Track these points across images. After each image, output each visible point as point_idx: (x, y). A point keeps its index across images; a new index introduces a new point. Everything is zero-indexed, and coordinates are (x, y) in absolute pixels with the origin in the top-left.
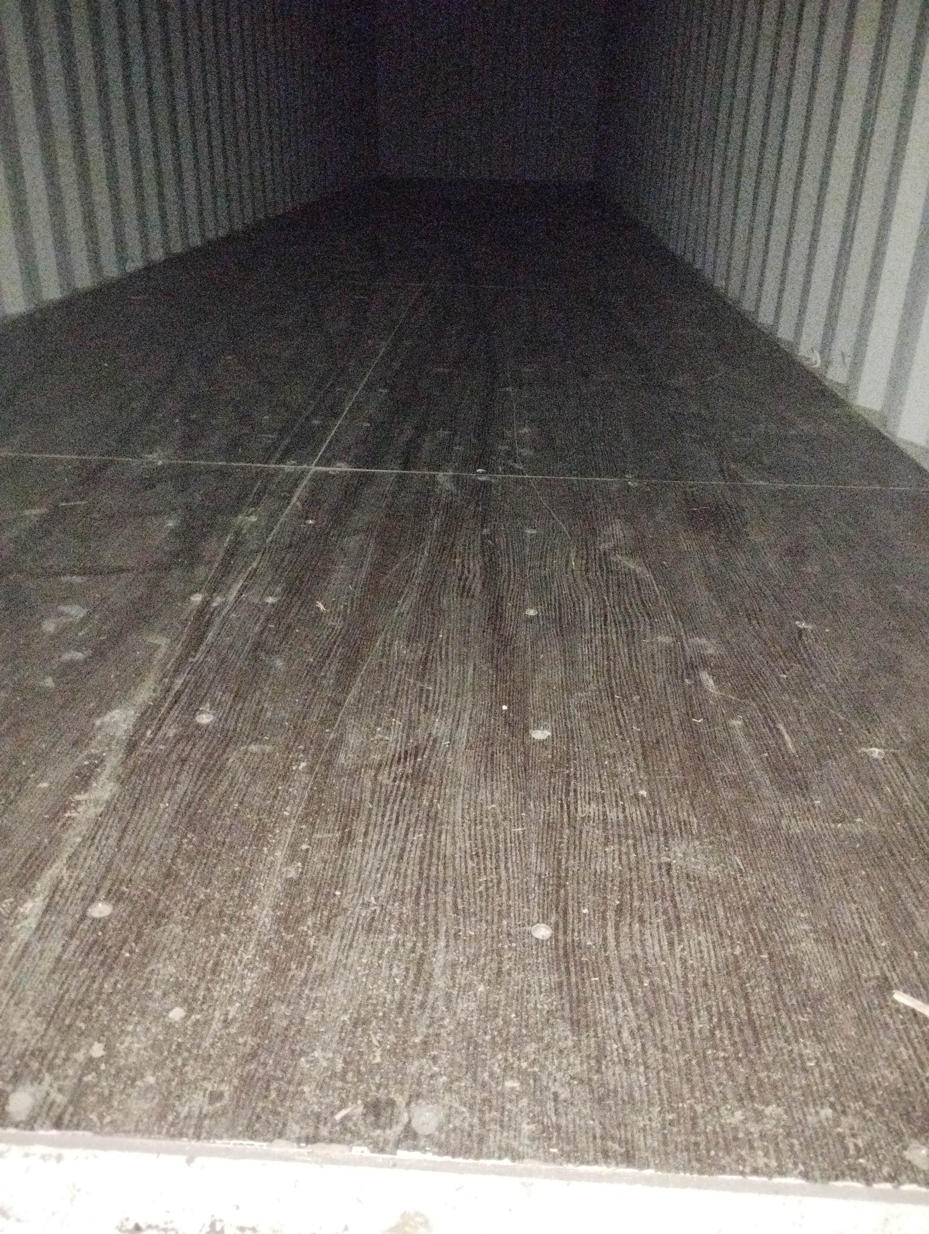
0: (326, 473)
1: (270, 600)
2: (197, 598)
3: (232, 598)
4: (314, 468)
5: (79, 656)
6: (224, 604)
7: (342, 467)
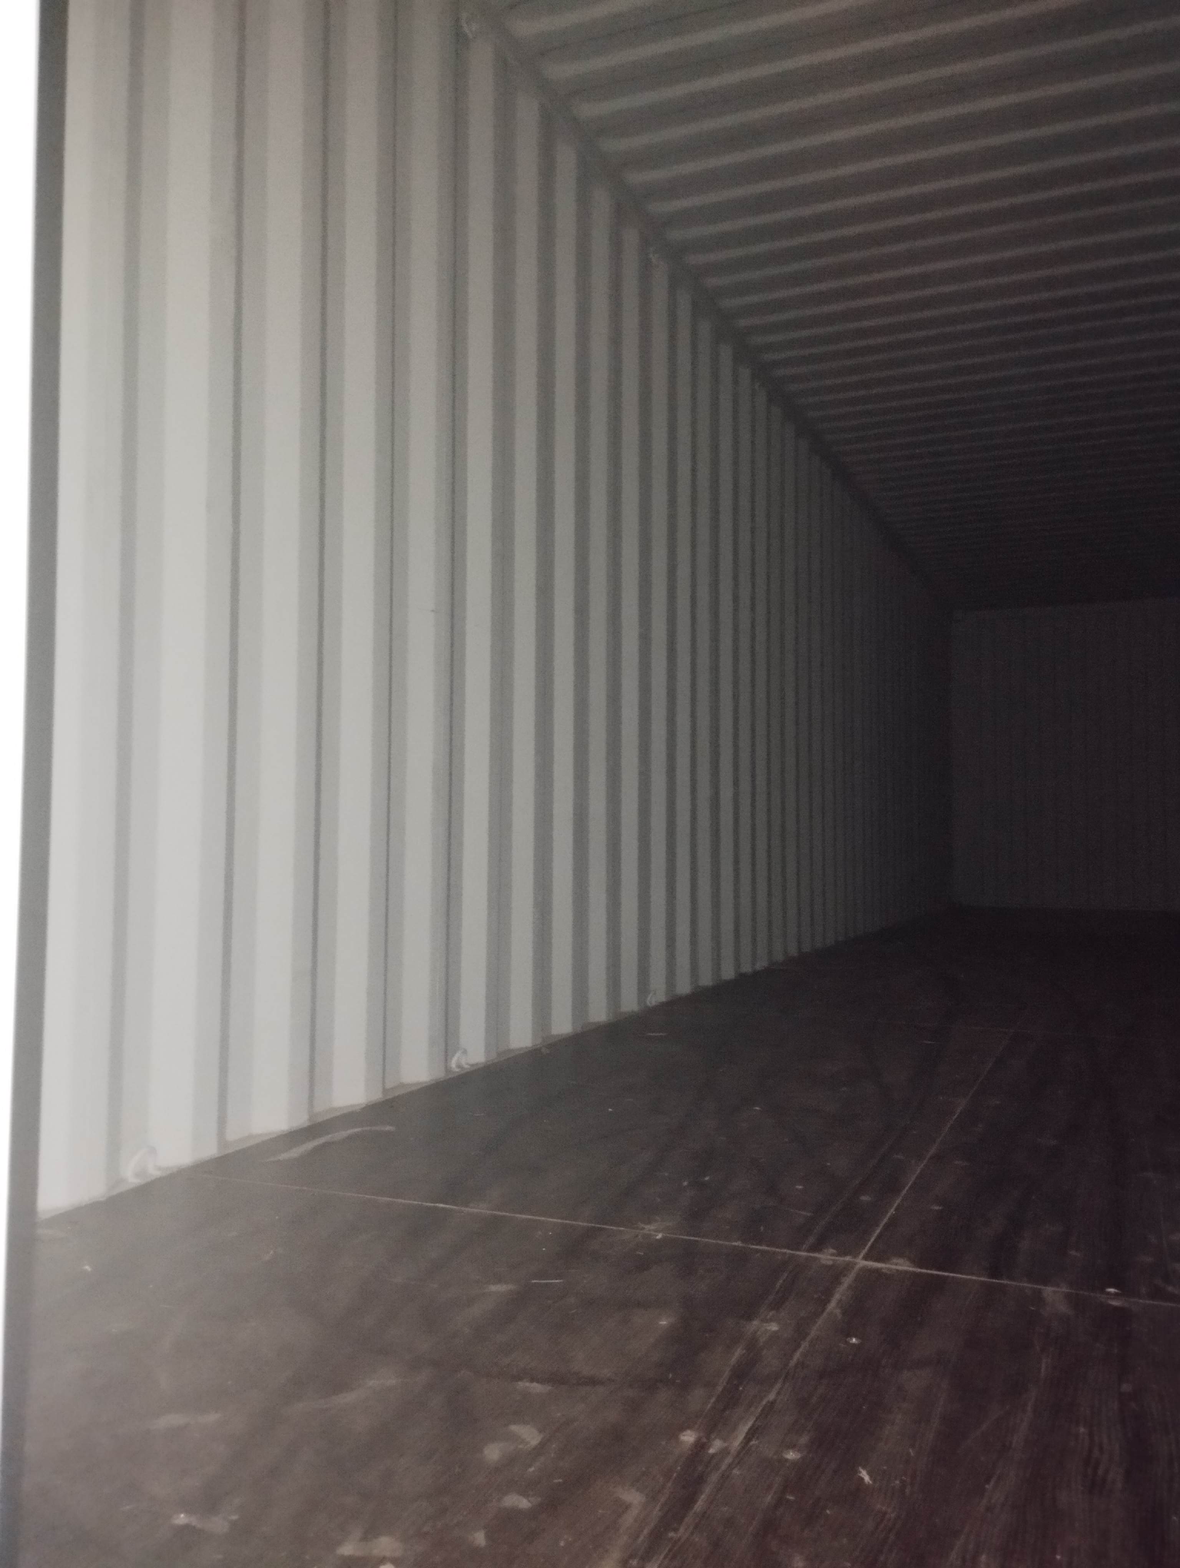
0: (877, 1271)
1: (791, 1455)
2: (689, 1437)
3: (737, 1442)
4: (861, 1263)
5: (524, 1503)
6: (725, 1452)
7: (901, 1265)
